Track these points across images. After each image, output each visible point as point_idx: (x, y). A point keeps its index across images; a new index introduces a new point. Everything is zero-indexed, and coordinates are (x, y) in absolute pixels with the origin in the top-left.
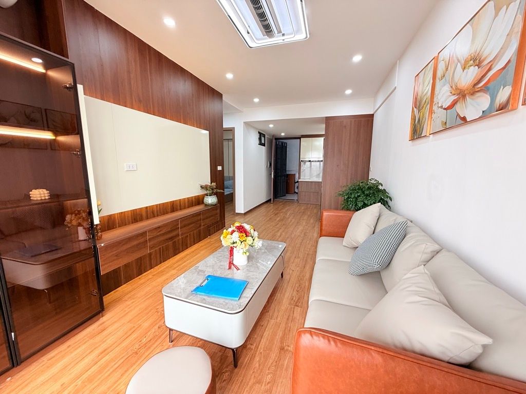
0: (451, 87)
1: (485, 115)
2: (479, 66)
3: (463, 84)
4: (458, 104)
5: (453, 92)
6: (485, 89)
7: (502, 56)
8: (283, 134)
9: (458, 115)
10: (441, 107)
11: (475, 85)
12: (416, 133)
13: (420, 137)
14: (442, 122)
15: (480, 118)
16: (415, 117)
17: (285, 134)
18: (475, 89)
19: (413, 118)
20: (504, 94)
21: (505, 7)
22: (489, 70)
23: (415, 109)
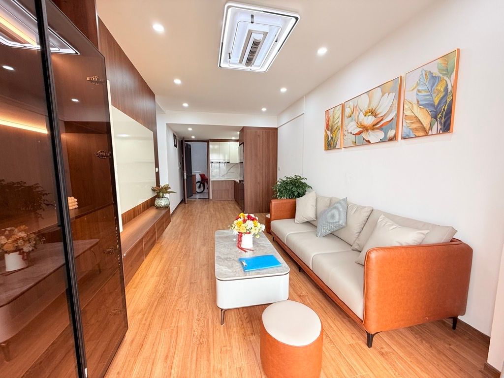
0: (357, 123)
1: (381, 141)
2: (375, 116)
3: (366, 124)
4: (363, 133)
5: (359, 126)
6: (381, 128)
7: (388, 115)
8: (193, 137)
9: (364, 139)
10: (351, 133)
11: (374, 125)
12: (330, 145)
13: (334, 148)
14: (353, 141)
15: (379, 142)
16: (328, 136)
17: (196, 137)
18: (374, 127)
19: (327, 137)
20: (391, 133)
21: (387, 94)
22: (382, 120)
23: (328, 131)
